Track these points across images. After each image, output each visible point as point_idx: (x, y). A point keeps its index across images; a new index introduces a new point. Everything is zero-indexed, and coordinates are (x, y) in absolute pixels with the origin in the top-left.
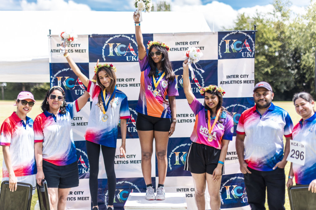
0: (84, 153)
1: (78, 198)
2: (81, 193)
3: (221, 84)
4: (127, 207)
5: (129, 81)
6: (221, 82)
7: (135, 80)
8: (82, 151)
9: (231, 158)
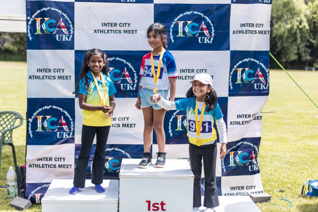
0: (66, 113)
1: (59, 165)
2: (62, 160)
3: (234, 34)
4: (123, 176)
5: (123, 26)
6: (234, 31)
7: (130, 25)
8: (64, 111)
9: (242, 122)
